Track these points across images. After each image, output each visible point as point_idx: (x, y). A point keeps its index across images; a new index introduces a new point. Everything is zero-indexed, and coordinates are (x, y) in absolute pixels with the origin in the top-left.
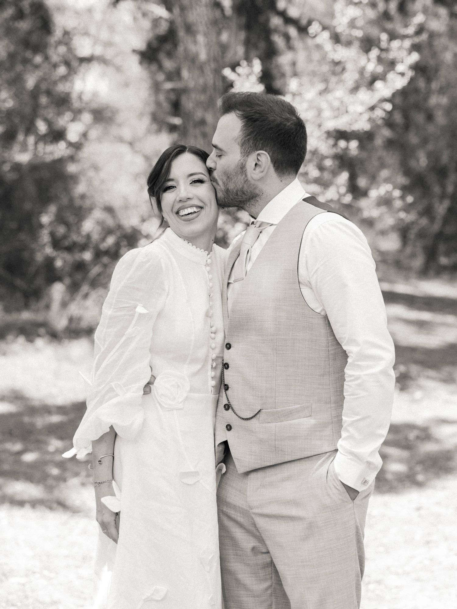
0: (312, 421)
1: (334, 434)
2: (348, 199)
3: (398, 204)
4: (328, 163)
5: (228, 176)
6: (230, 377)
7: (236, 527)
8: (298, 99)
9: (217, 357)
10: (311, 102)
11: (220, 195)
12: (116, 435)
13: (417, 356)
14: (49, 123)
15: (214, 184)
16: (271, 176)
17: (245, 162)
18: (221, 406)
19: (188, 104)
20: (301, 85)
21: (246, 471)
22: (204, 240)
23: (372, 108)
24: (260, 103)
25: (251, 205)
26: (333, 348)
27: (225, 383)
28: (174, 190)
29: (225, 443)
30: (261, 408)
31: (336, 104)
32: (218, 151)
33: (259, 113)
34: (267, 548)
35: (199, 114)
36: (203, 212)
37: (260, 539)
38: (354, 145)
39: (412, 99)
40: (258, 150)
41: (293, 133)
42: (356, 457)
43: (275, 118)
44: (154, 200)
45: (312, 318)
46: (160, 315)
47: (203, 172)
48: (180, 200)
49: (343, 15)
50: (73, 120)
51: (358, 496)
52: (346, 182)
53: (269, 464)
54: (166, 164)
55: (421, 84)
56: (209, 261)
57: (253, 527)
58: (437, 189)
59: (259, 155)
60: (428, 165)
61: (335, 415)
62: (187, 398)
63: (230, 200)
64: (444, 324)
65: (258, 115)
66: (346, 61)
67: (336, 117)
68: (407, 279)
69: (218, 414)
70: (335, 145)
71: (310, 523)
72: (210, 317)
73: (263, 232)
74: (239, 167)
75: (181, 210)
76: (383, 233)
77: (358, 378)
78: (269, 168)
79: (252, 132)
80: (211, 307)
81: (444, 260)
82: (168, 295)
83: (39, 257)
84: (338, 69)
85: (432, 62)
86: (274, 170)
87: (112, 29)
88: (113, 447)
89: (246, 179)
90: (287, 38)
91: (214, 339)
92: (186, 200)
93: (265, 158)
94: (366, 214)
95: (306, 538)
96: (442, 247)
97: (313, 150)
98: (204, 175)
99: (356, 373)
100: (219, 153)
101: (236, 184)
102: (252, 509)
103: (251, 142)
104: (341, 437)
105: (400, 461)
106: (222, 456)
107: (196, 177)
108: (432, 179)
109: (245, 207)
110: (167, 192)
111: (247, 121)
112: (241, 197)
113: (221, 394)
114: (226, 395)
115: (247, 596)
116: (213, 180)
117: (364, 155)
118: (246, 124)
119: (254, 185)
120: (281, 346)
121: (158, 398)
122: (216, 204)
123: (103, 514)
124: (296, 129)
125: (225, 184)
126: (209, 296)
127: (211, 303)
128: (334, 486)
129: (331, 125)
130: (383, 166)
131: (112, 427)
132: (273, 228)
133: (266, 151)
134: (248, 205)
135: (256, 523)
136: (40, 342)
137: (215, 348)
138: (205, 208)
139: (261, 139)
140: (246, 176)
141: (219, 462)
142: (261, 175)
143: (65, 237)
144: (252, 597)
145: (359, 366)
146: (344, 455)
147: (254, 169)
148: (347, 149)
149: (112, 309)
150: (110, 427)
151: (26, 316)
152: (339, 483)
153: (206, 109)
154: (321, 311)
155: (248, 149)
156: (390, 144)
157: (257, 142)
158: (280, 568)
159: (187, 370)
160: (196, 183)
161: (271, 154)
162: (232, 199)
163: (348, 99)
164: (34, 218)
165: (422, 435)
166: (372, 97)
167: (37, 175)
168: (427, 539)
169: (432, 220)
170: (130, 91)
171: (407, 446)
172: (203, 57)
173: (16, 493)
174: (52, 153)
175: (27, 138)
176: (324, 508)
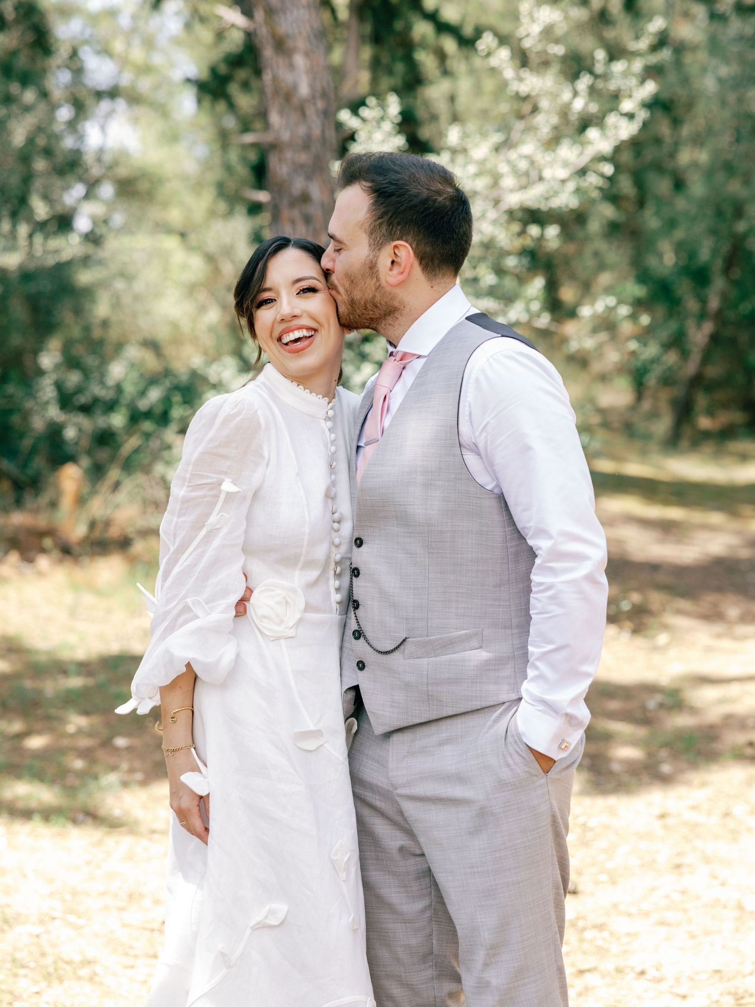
0: (483, 655)
1: (517, 676)
2: (544, 320)
3: (627, 328)
4: (511, 262)
5: (351, 279)
6: (361, 589)
7: (374, 816)
8: (460, 159)
9: (342, 558)
10: (482, 162)
11: (342, 309)
12: (196, 678)
13: (661, 578)
14: (50, 202)
15: (333, 293)
16: (417, 279)
17: (375, 258)
18: (349, 633)
19: (279, 167)
20: (465, 135)
21: (386, 731)
22: (321, 381)
23: (582, 172)
24: (396, 168)
25: (388, 326)
26: (514, 543)
27: (354, 599)
28: (272, 307)
29: (356, 689)
30: (407, 636)
31: (523, 165)
32: (336, 244)
33: (395, 184)
34: (421, 848)
35: (298, 185)
36: (318, 338)
37: (409, 832)
38: (552, 231)
39: (650, 154)
40: (395, 240)
41: (447, 212)
42: (551, 707)
43: (420, 190)
44: (244, 321)
45: (481, 498)
46: (256, 495)
47: (316, 276)
48: (283, 320)
49: (533, 20)
50: (88, 196)
51: (553, 767)
52: (540, 294)
53: (418, 721)
54: (259, 266)
55: (664, 129)
56: (331, 413)
57: (399, 815)
58: (692, 305)
59: (396, 247)
60: (676, 264)
61: (518, 646)
62: (300, 621)
63: (357, 317)
65: (394, 187)
66: (538, 95)
67: (523, 188)
68: (644, 453)
69: (346, 644)
70: (522, 233)
71: (481, 809)
72: (332, 498)
73: (408, 367)
74: (368, 266)
75: (285, 335)
76: (603, 378)
77: (550, 587)
78: (411, 267)
79: (385, 213)
80: (333, 484)
81: (704, 422)
82: (268, 464)
83: (38, 424)
84: (527, 108)
85: (681, 93)
86: (421, 269)
87: (149, 44)
88: (192, 696)
89: (378, 284)
90: (441, 56)
91: (338, 531)
92: (290, 319)
93: (406, 251)
94: (574, 346)
95: (475, 832)
96: (702, 400)
97: (486, 240)
98: (318, 280)
99: (548, 579)
100: (338, 246)
101: (365, 292)
102: (396, 789)
103: (384, 228)
104: (526, 678)
105: (634, 742)
106: (352, 708)
107: (305, 284)
108: (684, 289)
109: (379, 328)
110: (263, 307)
111: (378, 196)
112: (372, 312)
113: (349, 614)
114: (356, 616)
115: (395, 922)
116: (331, 287)
117: (571, 248)
118: (376, 200)
119: (390, 293)
120: (435, 542)
121: (256, 621)
122: (338, 325)
123: (181, 797)
124: (453, 206)
125: (349, 292)
126: (331, 466)
127: (333, 477)
128: (516, 751)
129: (514, 200)
130: (602, 267)
131: (188, 665)
132: (423, 361)
133: (406, 241)
134: (383, 326)
135: (403, 810)
136: (43, 562)
137: (340, 544)
138: (321, 331)
139: (398, 224)
140: (378, 279)
141: (348, 716)
142: (401, 278)
143: (79, 390)
144: (401, 923)
145: (552, 571)
146: (532, 705)
147: (391, 270)
148: (542, 238)
149: (185, 488)
150: (186, 666)
151: (18, 518)
152: (523, 747)
153: (309, 178)
154: (494, 488)
155: (380, 238)
156: (613, 229)
157: (392, 228)
158: (440, 877)
159: (299, 578)
160: (306, 292)
161: (414, 246)
162: (359, 316)
163: (542, 158)
164: (27, 360)
165: (669, 701)
166: (581, 154)
167: (32, 288)
168: (677, 861)
169: (685, 354)
170: (180, 149)
171: (644, 719)
172: (304, 90)
173: (17, 798)
174: (57, 251)
175: (14, 226)
176: (502, 785)
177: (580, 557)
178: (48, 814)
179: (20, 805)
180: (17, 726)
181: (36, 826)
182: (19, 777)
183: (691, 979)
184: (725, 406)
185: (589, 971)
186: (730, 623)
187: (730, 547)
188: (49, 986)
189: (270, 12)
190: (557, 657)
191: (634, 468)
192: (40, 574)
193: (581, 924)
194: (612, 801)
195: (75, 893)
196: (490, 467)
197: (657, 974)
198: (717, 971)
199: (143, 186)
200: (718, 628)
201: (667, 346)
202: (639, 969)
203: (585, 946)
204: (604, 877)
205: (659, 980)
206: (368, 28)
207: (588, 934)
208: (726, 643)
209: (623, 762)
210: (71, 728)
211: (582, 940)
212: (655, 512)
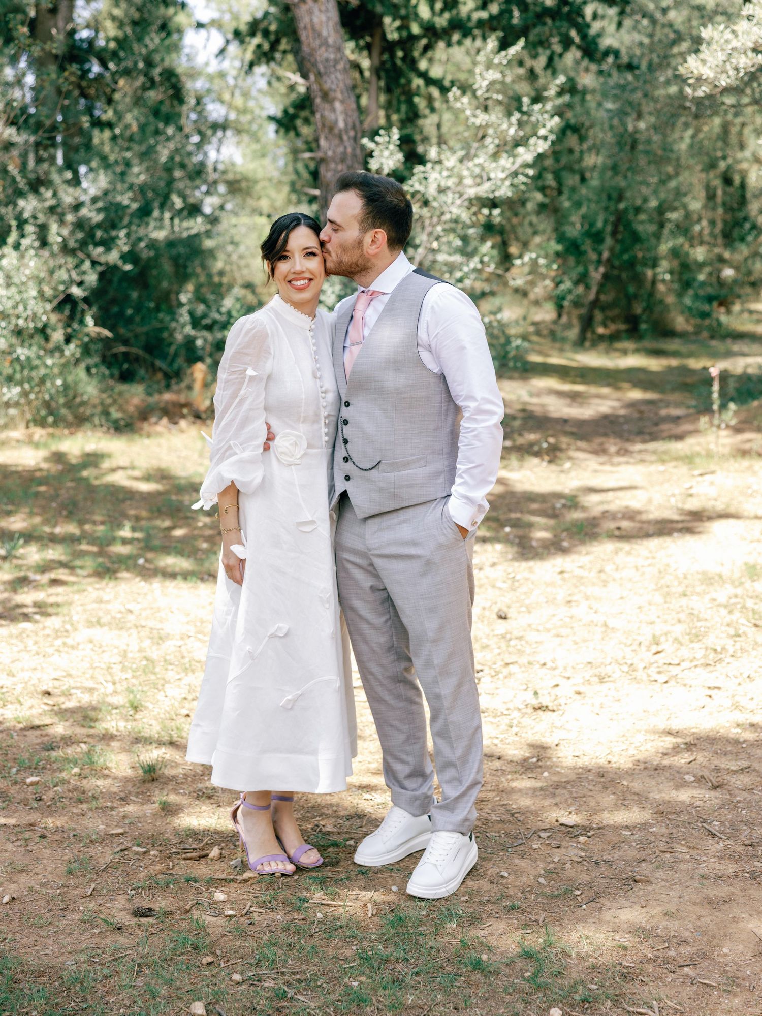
0: (427, 471)
1: (448, 483)
4: (471, 231)
5: (343, 249)
6: (348, 431)
9: (332, 414)
11: (330, 265)
12: (238, 490)
13: (568, 428)
14: (184, 197)
15: (325, 256)
16: (384, 252)
17: (362, 238)
18: (338, 457)
19: (326, 173)
21: (364, 517)
22: (309, 307)
23: (515, 174)
27: (344, 438)
28: (289, 261)
29: (344, 492)
30: (381, 459)
31: (477, 170)
32: (332, 225)
34: (385, 585)
36: (312, 283)
39: (564, 160)
40: (376, 228)
42: (470, 500)
43: (392, 199)
47: (317, 245)
48: (294, 273)
49: (483, 77)
50: (208, 193)
51: (468, 535)
53: (388, 510)
56: (313, 326)
58: (592, 256)
59: (376, 232)
60: (581, 230)
61: (448, 465)
62: (304, 455)
64: (599, 396)
65: (377, 196)
66: (487, 126)
67: (478, 185)
68: (561, 350)
70: (477, 213)
71: (427, 561)
72: (319, 378)
73: (376, 299)
74: (357, 242)
76: (537, 303)
77: (474, 430)
78: (384, 245)
79: (373, 211)
80: (319, 369)
81: (600, 330)
82: (274, 358)
83: (179, 337)
84: (480, 134)
86: (388, 246)
87: (246, 95)
88: (237, 499)
89: (362, 253)
90: (430, 99)
91: (325, 398)
92: (299, 273)
93: (381, 235)
95: (424, 574)
96: (598, 316)
97: (454, 217)
98: (317, 248)
99: (473, 425)
100: (334, 227)
102: (369, 551)
103: (370, 220)
104: (454, 484)
107: (310, 250)
108: (587, 246)
110: (282, 261)
111: (369, 201)
112: (352, 269)
113: (338, 448)
114: (345, 448)
116: (324, 252)
118: (366, 203)
120: (400, 403)
121: (278, 456)
122: (324, 274)
123: (229, 559)
125: (338, 255)
126: (315, 359)
127: (319, 365)
128: (448, 526)
129: (472, 192)
130: (535, 232)
132: (388, 296)
133: (383, 229)
134: (360, 276)
135: (373, 563)
136: (183, 423)
137: (326, 406)
138: (315, 279)
139: (379, 218)
140: (362, 250)
142: (376, 251)
143: (205, 316)
145: (475, 420)
146: (458, 499)
147: (371, 245)
148: (490, 216)
149: (226, 373)
150: (231, 482)
151: (167, 396)
152: (452, 524)
154: (439, 371)
155: (367, 226)
156: (543, 208)
157: (375, 221)
159: (303, 429)
160: (309, 256)
161: (387, 232)
162: (344, 269)
163: (489, 165)
164: (173, 296)
165: (569, 504)
166: (513, 163)
167: (174, 252)
168: (569, 599)
169: (588, 287)
170: (267, 161)
171: (553, 514)
172: (341, 124)
173: (167, 566)
174: (188, 229)
175: (162, 213)
176: (440, 546)
177: (491, 413)
178: (186, 575)
179: (169, 570)
180: (167, 523)
181: (179, 582)
182: (168, 554)
183: (573, 668)
184: (613, 320)
185: (512, 663)
186: (610, 455)
187: (613, 408)
188: (186, 675)
189: (319, 75)
190: (476, 471)
191: (555, 360)
192: (182, 431)
193: (508, 636)
194: (531, 564)
195: (202, 622)
196: (437, 358)
197: (554, 666)
198: (589, 663)
199: (244, 185)
200: (603, 459)
201: (577, 283)
202: (542, 662)
203: (510, 649)
204: (523, 609)
205: (554, 669)
206: (382, 83)
207: (512, 643)
208: (607, 468)
209: (538, 540)
210: (200, 524)
211: (508, 646)
212: (567, 387)
